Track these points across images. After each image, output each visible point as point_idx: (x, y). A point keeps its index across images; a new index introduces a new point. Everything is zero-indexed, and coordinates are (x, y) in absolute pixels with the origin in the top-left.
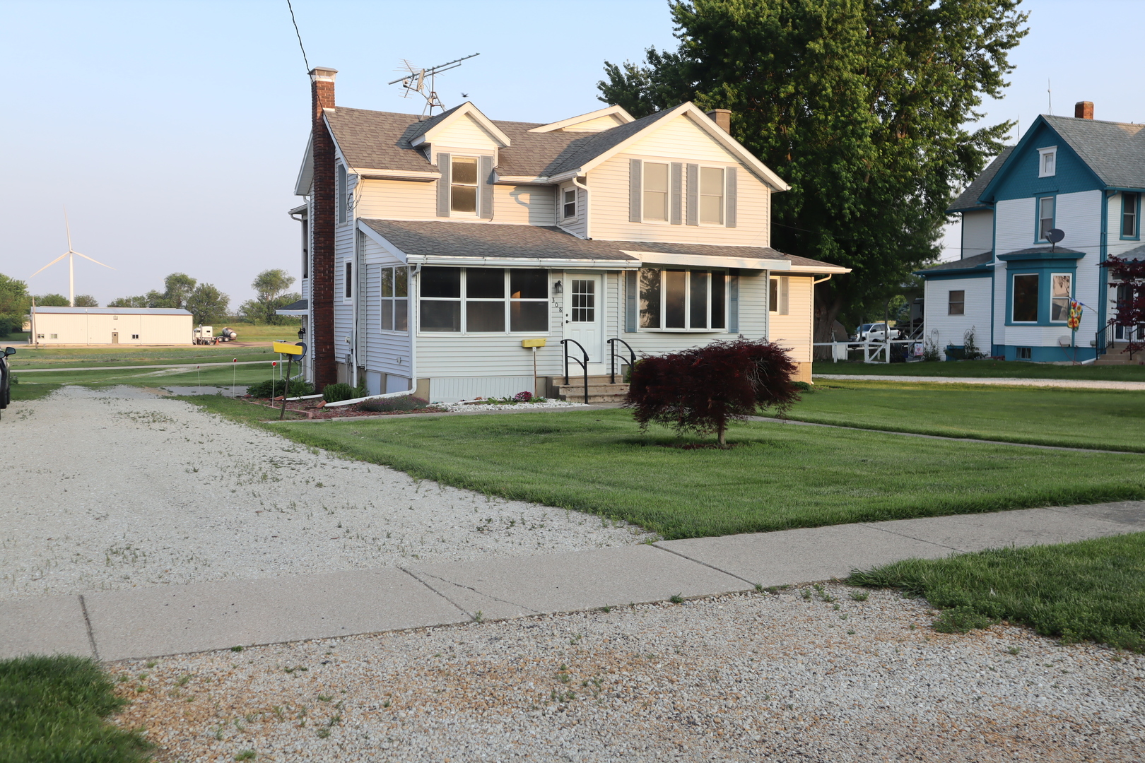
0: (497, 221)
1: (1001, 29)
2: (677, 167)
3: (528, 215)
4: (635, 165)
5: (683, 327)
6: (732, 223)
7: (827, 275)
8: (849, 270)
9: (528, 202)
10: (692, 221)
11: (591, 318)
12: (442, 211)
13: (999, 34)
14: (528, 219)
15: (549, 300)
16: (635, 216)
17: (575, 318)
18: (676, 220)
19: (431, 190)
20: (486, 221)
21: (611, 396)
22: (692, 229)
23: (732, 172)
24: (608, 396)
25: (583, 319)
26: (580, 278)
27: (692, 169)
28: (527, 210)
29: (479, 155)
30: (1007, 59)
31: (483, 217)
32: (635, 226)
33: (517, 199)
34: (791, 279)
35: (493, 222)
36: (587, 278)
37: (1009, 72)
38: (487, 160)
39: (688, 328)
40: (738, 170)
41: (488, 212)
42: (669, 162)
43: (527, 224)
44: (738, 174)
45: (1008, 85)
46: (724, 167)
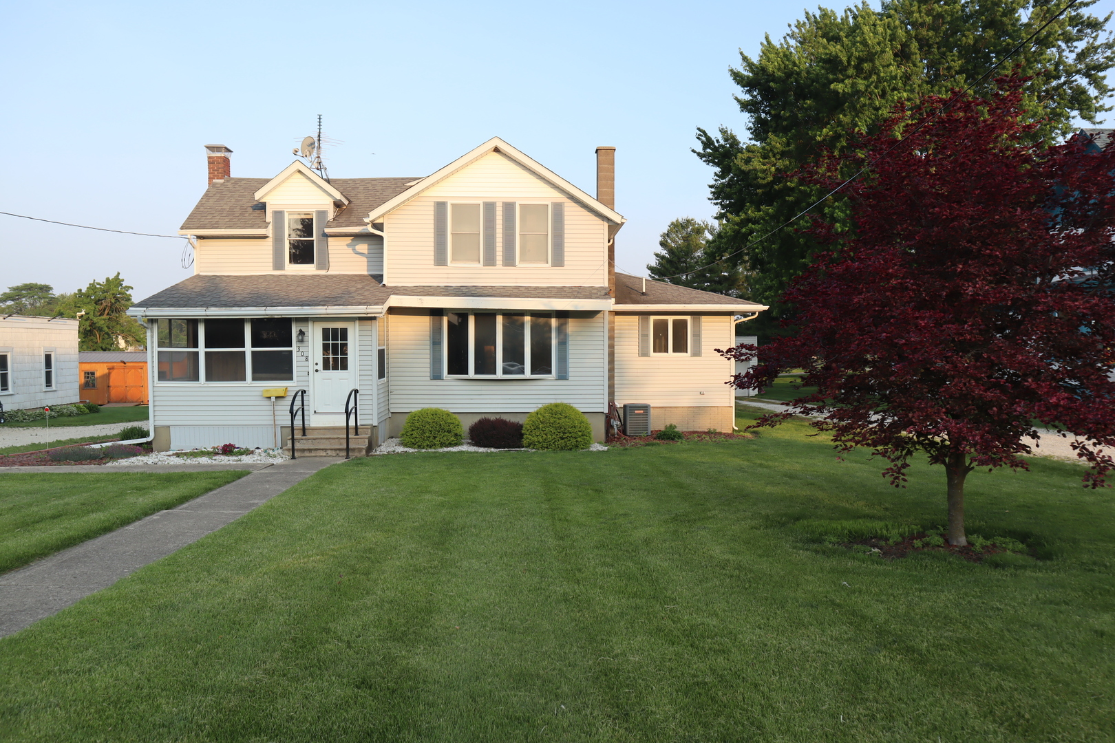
0: (333, 271)
1: (1096, 52)
2: (490, 207)
3: (366, 264)
4: (440, 207)
5: (495, 373)
6: (558, 260)
7: (753, 313)
8: (766, 308)
9: (366, 252)
10: (509, 261)
11: (345, 367)
12: (278, 265)
13: (1095, 58)
14: (366, 268)
15: (294, 348)
16: (440, 260)
17: (326, 366)
18: (490, 261)
19: (267, 247)
20: (323, 272)
21: (336, 450)
22: (510, 270)
23: (558, 210)
24: (331, 449)
25: (335, 368)
26: (331, 325)
27: (509, 207)
28: (365, 260)
29: (314, 210)
30: (1105, 82)
31: (319, 268)
32: (441, 269)
33: (354, 250)
34: (704, 318)
35: (330, 273)
36: (339, 325)
37: (1111, 96)
38: (321, 214)
39: (499, 374)
40: (566, 205)
41: (324, 265)
42: (481, 202)
43: (365, 273)
44: (566, 209)
45: (1111, 109)
46: (549, 203)
